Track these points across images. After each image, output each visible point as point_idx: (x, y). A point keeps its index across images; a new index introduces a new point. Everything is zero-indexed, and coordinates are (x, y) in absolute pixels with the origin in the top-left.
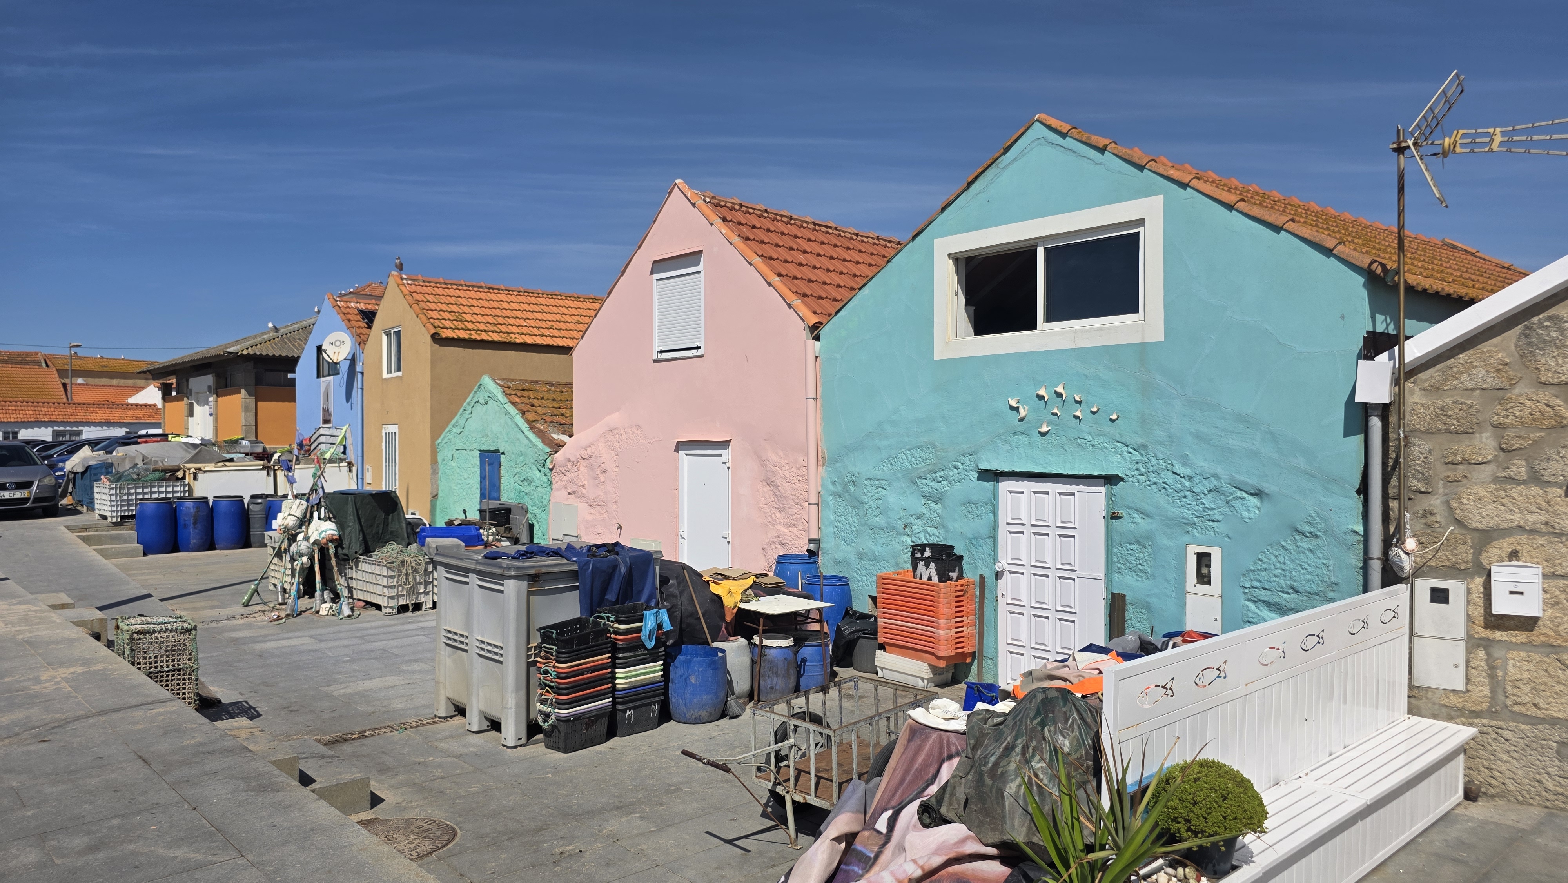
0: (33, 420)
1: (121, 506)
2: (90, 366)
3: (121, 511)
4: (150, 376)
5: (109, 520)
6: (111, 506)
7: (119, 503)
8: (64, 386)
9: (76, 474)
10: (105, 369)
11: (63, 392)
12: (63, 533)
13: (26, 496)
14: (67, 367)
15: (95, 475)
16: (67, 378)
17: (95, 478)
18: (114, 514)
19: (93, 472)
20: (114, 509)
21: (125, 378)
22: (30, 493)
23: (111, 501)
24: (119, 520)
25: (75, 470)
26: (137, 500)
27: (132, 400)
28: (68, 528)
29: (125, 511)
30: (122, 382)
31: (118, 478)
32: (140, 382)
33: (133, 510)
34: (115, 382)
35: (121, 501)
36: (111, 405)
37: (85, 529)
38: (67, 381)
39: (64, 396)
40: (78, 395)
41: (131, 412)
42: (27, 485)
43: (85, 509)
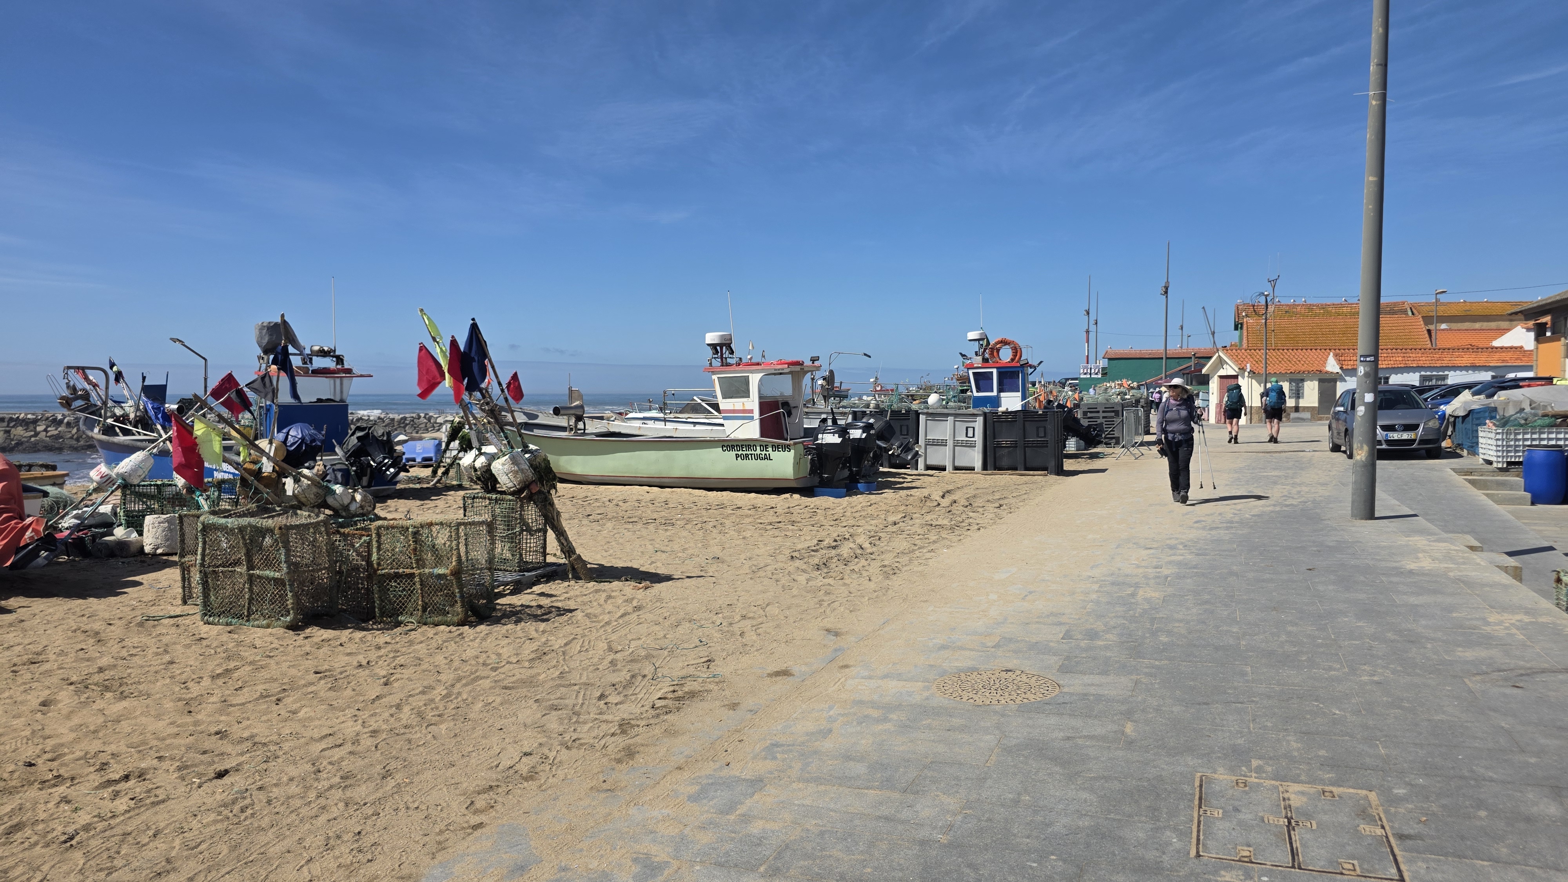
0: (1402, 365)
1: (1508, 452)
2: (1453, 311)
3: (1508, 457)
4: (1522, 317)
5: (1495, 465)
6: (1497, 451)
7: (1507, 449)
8: (1429, 331)
9: (1456, 417)
10: (1468, 313)
11: (1428, 339)
12: (1451, 475)
13: (1413, 437)
14: (1431, 314)
15: (1478, 419)
16: (1432, 324)
17: (1478, 422)
18: (1500, 460)
19: (1475, 416)
20: (1500, 454)
21: (1488, 321)
22: (1417, 436)
23: (1497, 446)
24: (1505, 466)
25: (1456, 414)
26: (1524, 446)
27: (1496, 343)
28: (1453, 470)
29: (1511, 457)
30: (1485, 325)
31: (1504, 423)
32: (1504, 324)
33: (1519, 457)
34: (1477, 325)
35: (1508, 446)
36: (1474, 349)
37: (1470, 473)
38: (1432, 327)
39: (1429, 342)
40: (1442, 341)
41: (1497, 356)
42: (1413, 427)
43: (1465, 453)
